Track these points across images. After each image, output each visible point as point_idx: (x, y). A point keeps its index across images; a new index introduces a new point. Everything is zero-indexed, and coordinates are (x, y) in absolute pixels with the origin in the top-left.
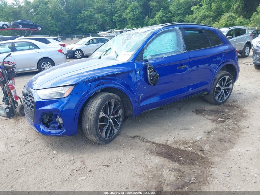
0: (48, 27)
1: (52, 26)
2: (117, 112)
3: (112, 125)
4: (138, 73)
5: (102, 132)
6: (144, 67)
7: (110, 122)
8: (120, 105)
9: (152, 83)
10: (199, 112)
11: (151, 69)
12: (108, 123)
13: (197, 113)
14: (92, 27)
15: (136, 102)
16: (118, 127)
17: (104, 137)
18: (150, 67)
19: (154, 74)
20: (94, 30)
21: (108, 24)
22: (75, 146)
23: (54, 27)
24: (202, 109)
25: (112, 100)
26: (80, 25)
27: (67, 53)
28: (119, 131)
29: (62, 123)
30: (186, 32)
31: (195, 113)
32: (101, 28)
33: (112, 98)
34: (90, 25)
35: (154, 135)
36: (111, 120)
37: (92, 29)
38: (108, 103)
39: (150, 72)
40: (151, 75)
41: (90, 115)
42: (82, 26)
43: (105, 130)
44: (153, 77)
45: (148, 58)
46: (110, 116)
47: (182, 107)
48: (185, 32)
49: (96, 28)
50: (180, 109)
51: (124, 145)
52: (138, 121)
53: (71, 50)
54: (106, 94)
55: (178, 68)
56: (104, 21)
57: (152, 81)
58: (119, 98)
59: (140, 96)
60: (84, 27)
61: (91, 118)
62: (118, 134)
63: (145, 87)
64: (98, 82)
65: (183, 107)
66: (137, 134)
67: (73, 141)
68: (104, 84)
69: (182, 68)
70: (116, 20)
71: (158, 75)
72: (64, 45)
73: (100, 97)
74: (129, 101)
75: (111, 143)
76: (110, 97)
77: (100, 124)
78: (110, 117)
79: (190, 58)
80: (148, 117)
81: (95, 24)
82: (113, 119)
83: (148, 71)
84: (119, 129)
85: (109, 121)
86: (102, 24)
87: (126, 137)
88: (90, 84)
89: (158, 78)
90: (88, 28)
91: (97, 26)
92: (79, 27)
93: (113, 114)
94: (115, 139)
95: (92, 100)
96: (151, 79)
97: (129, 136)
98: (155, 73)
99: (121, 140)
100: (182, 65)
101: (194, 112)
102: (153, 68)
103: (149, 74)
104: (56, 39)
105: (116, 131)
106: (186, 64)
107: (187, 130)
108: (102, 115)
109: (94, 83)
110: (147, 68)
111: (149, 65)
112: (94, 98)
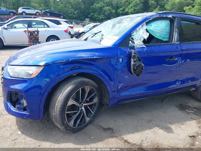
0: (68, 14)
1: (71, 13)
2: (91, 100)
3: (83, 113)
4: (121, 60)
5: (69, 121)
6: (128, 54)
7: (82, 109)
8: (96, 92)
9: (135, 73)
10: (183, 107)
11: (135, 58)
12: (78, 111)
13: (180, 109)
14: (101, 17)
15: (113, 92)
16: (92, 116)
17: (72, 126)
18: (135, 56)
19: (138, 63)
20: (102, 19)
21: (113, 15)
22: (43, 129)
23: (72, 14)
24: (186, 104)
25: (86, 87)
26: (92, 14)
27: (74, 34)
28: (92, 119)
29: (27, 106)
30: (182, 22)
31: (178, 109)
32: (107, 18)
33: (87, 84)
34: (99, 15)
35: (128, 131)
36: (83, 108)
37: (101, 18)
38: (81, 89)
39: (134, 61)
40: (135, 64)
41: (57, 101)
42: (93, 15)
43: (74, 118)
44: (137, 67)
45: (135, 45)
46: (82, 103)
47: (164, 99)
48: (180, 22)
49: (103, 18)
50: (162, 101)
51: (93, 138)
52: (116, 109)
53: (78, 32)
54: (80, 80)
55: (167, 60)
56: (110, 13)
57: (135, 71)
58: (95, 85)
59: (119, 86)
60: (94, 16)
61: (57, 105)
62: (90, 122)
63: (126, 77)
64: (71, 66)
65: (166, 100)
66: (111, 126)
67: (44, 122)
68: (80, 68)
69: (172, 60)
70: (120, 13)
71: (143, 65)
72: (72, 27)
73: (73, 82)
74: (106, 89)
75: (80, 132)
76: (84, 83)
77: (67, 112)
78: (83, 105)
79: (182, 50)
80: (127, 106)
81: (103, 14)
82: (86, 107)
83: (132, 59)
84: (92, 118)
85: (80, 109)
86: (109, 15)
87: (98, 127)
88: (62, 66)
89: (142, 68)
90: (98, 17)
91: (105, 16)
92: (91, 16)
93: (87, 102)
94: (86, 128)
95: (63, 85)
96: (134, 69)
97: (102, 127)
98: (140, 63)
99: (92, 130)
100: (172, 57)
101: (177, 107)
102: (138, 57)
103: (132, 63)
104: (66, 22)
105: (88, 119)
106: (176, 56)
107: (167, 129)
108: (71, 102)
109: (68, 66)
110: (131, 56)
111: (134, 53)
112: (66, 82)
